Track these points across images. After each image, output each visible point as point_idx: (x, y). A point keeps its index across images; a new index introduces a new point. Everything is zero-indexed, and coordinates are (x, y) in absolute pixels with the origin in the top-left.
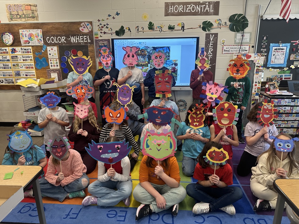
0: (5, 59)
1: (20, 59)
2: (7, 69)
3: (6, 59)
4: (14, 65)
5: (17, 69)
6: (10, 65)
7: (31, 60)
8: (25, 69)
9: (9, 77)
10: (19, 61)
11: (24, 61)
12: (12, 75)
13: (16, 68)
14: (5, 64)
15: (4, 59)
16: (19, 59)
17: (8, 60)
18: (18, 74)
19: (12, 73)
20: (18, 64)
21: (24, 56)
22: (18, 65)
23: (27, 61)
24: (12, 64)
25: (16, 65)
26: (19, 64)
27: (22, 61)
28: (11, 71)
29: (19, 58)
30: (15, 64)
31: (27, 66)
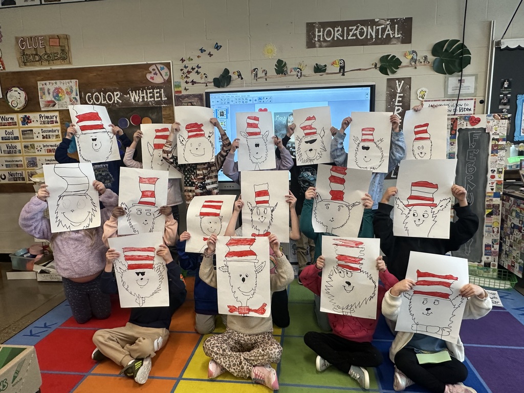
0: (10, 136)
1: (37, 135)
2: (14, 154)
3: (12, 136)
4: (26, 147)
5: (32, 153)
6: (19, 146)
7: (57, 136)
8: (47, 153)
9: (16, 168)
10: (36, 139)
11: (44, 137)
12: (21, 166)
13: (29, 152)
14: (10, 145)
15: (8, 136)
16: (35, 136)
17: (16, 138)
18: (32, 162)
19: (21, 161)
21: (44, 129)
22: (33, 146)
23: (50, 138)
24: (23, 144)
25: (29, 146)
26: (36, 145)
27: (41, 138)
28: (21, 158)
29: (35, 133)
30: (29, 144)
31: (50, 148)
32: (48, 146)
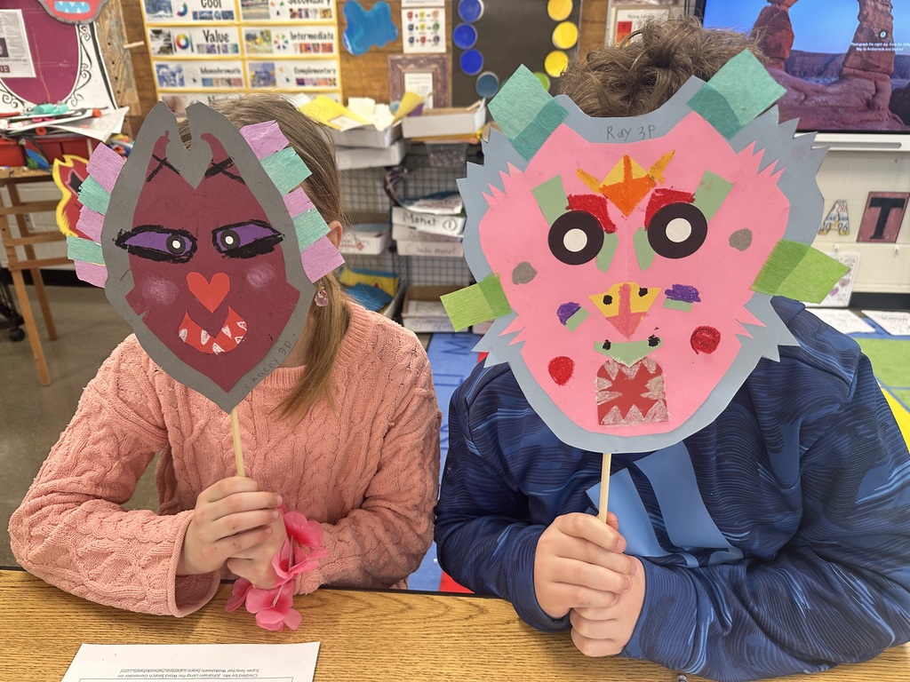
0: (214, 9)
1: (278, 7)
2: (222, 55)
3: (219, 9)
4: (250, 37)
5: (264, 53)
6: (235, 34)
7: (325, 13)
8: (299, 55)
9: (227, 88)
10: (274, 19)
11: (293, 15)
12: (238, 82)
13: (256, 51)
14: (212, 31)
15: (207, 9)
16: (272, 10)
17: (228, 15)
18: (264, 75)
19: (239, 71)
20: (268, 34)
22: (266, 36)
23: (307, 16)
24: (244, 30)
25: (258, 35)
26: (274, 33)
27: (286, 18)
28: (239, 65)
29: (272, 4)
30: (256, 31)
31: (308, 41)
32: (303, 37)
